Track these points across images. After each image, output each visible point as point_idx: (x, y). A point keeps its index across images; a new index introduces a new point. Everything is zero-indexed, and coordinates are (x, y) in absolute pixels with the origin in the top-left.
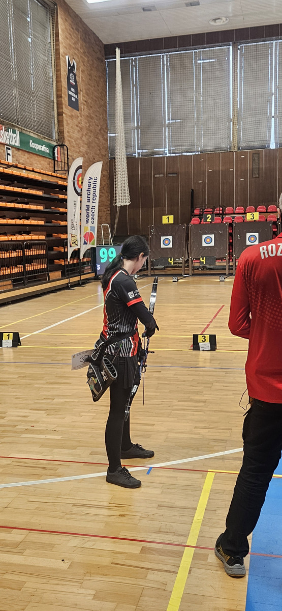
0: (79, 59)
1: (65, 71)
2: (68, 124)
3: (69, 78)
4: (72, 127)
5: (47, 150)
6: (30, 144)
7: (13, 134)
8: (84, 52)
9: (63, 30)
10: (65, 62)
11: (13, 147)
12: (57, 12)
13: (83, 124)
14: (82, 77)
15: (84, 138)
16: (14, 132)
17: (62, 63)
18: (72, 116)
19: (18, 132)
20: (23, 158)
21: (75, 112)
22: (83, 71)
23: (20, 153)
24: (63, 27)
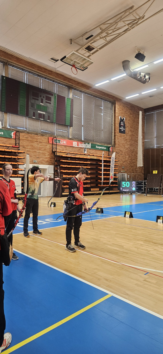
0: (127, 116)
1: (118, 121)
2: (118, 139)
3: (120, 124)
4: (120, 140)
5: (105, 148)
6: (96, 147)
7: (87, 145)
8: (131, 114)
9: (118, 109)
10: (119, 119)
11: (87, 148)
12: (115, 103)
13: (128, 138)
14: (128, 122)
15: (128, 143)
16: (89, 144)
17: (116, 119)
18: (121, 136)
19: (90, 144)
20: (93, 152)
21: (123, 134)
22: (129, 120)
23: (91, 150)
24: (119, 107)
